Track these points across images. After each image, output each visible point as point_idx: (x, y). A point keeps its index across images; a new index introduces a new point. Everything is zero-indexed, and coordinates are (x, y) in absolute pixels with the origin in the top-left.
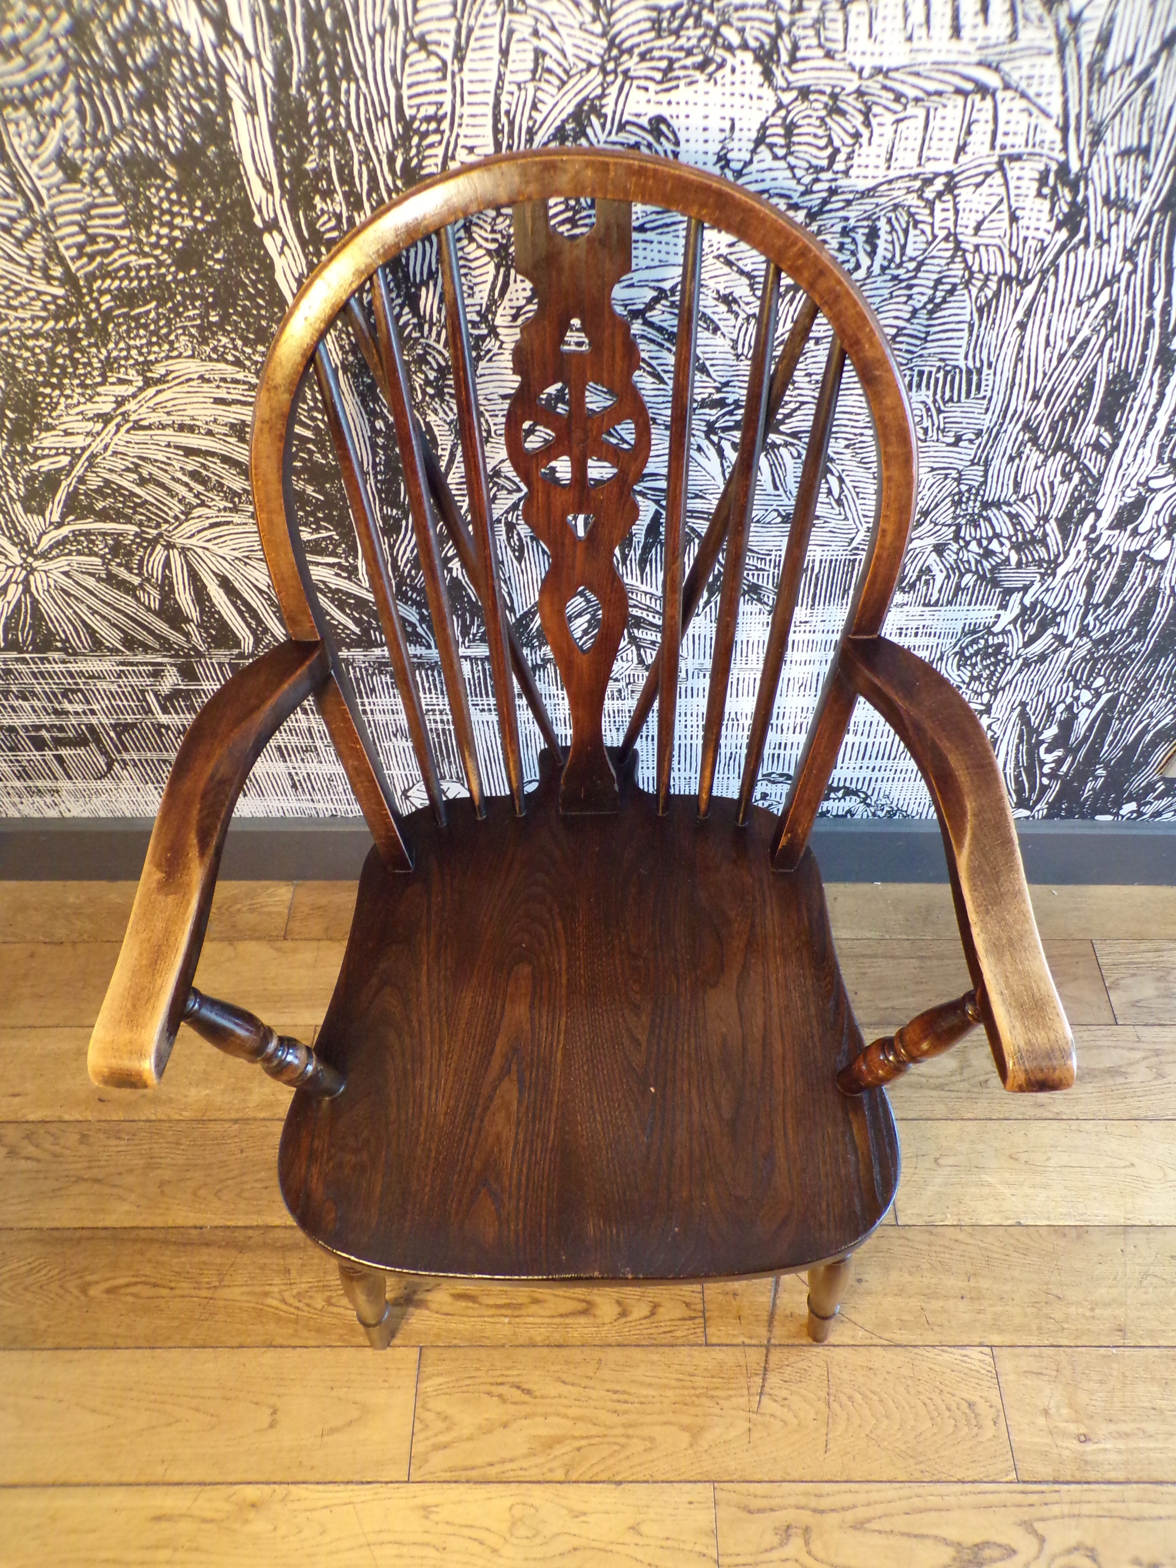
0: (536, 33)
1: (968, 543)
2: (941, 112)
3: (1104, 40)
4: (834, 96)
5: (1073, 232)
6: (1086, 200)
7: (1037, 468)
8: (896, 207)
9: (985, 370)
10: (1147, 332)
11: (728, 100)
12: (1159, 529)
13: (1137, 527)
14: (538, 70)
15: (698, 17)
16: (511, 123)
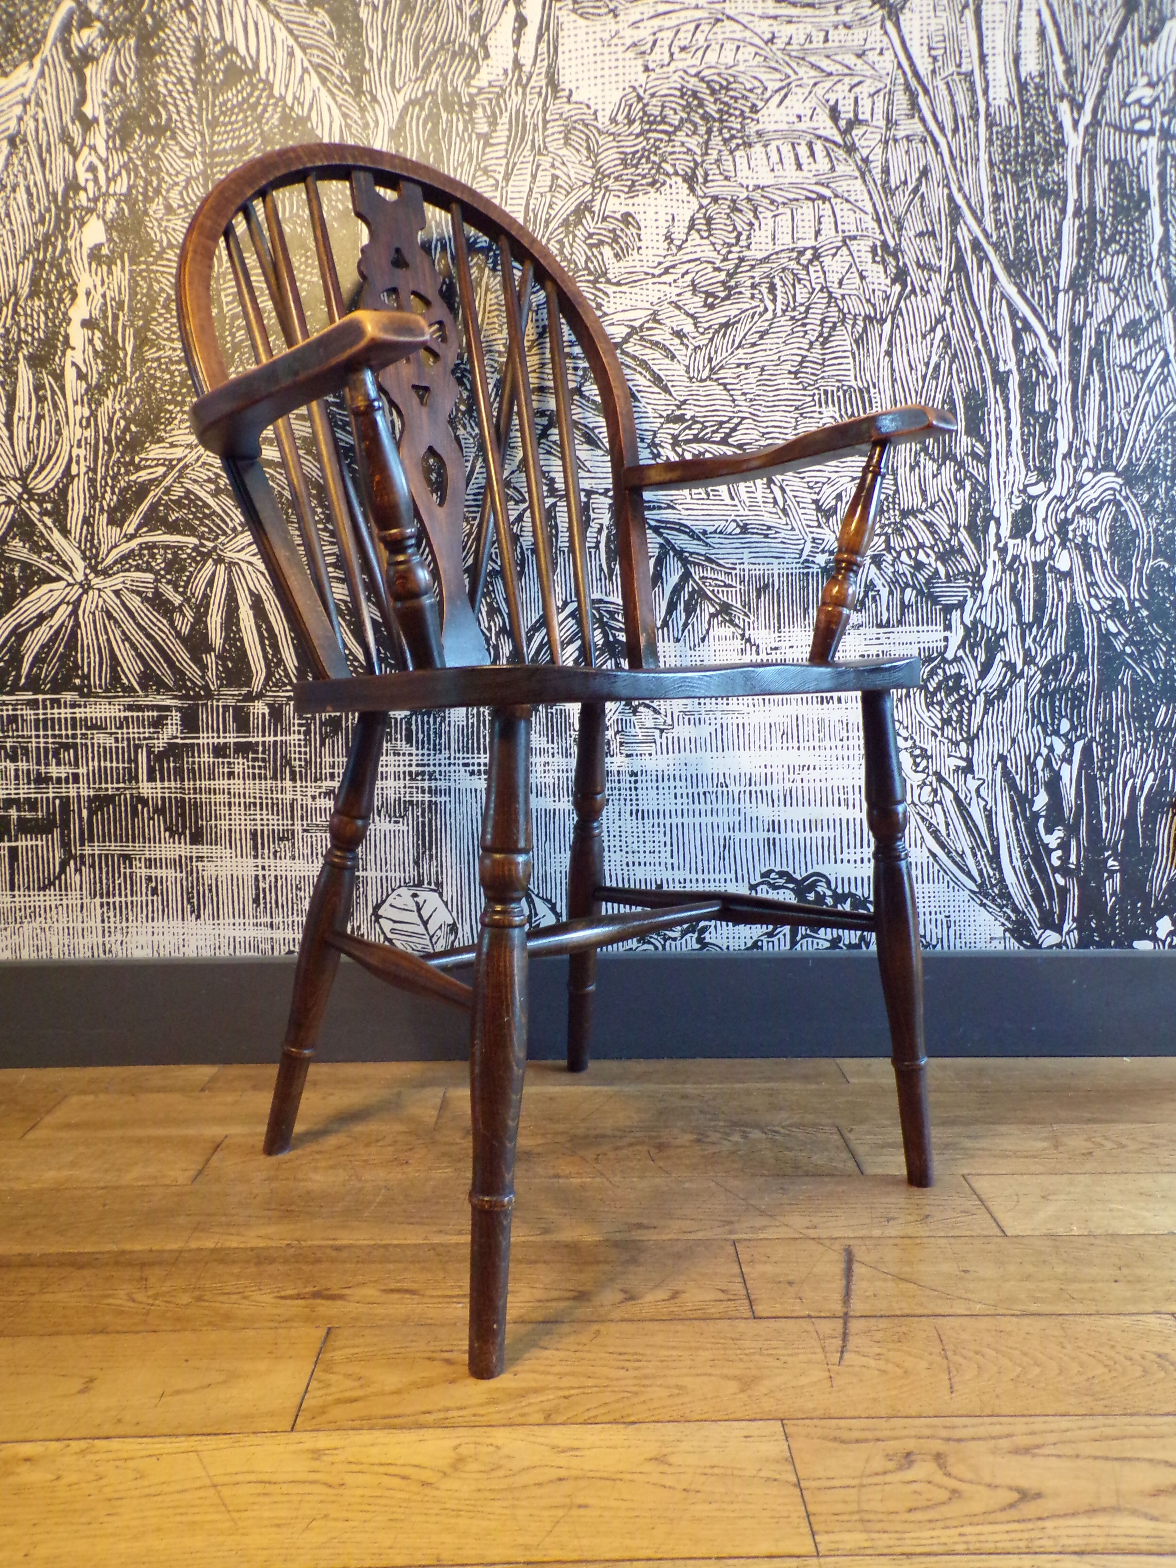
0: (553, 166)
1: (899, 554)
2: (800, 211)
3: (886, 171)
4: (733, 201)
5: (904, 286)
6: (905, 264)
7: (934, 476)
8: (784, 270)
9: (872, 390)
10: (979, 359)
11: (669, 203)
12: (1052, 538)
13: (1033, 537)
14: (553, 186)
15: (648, 158)
16: (536, 216)
